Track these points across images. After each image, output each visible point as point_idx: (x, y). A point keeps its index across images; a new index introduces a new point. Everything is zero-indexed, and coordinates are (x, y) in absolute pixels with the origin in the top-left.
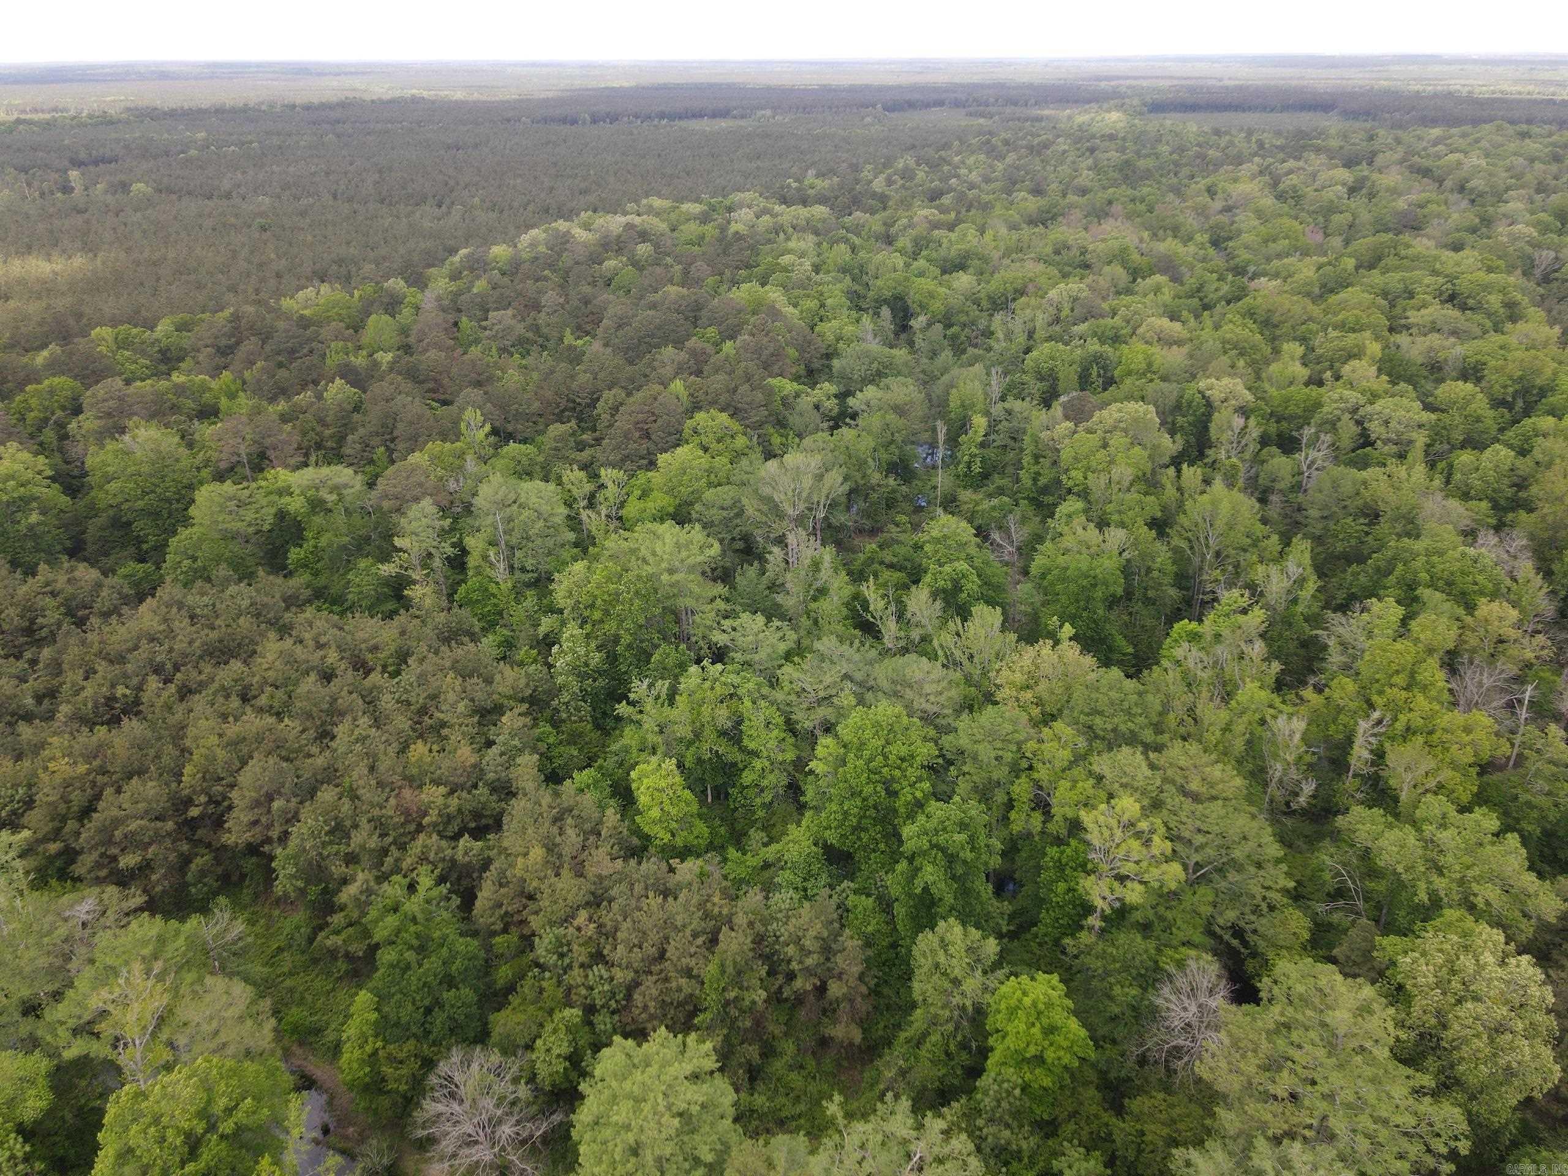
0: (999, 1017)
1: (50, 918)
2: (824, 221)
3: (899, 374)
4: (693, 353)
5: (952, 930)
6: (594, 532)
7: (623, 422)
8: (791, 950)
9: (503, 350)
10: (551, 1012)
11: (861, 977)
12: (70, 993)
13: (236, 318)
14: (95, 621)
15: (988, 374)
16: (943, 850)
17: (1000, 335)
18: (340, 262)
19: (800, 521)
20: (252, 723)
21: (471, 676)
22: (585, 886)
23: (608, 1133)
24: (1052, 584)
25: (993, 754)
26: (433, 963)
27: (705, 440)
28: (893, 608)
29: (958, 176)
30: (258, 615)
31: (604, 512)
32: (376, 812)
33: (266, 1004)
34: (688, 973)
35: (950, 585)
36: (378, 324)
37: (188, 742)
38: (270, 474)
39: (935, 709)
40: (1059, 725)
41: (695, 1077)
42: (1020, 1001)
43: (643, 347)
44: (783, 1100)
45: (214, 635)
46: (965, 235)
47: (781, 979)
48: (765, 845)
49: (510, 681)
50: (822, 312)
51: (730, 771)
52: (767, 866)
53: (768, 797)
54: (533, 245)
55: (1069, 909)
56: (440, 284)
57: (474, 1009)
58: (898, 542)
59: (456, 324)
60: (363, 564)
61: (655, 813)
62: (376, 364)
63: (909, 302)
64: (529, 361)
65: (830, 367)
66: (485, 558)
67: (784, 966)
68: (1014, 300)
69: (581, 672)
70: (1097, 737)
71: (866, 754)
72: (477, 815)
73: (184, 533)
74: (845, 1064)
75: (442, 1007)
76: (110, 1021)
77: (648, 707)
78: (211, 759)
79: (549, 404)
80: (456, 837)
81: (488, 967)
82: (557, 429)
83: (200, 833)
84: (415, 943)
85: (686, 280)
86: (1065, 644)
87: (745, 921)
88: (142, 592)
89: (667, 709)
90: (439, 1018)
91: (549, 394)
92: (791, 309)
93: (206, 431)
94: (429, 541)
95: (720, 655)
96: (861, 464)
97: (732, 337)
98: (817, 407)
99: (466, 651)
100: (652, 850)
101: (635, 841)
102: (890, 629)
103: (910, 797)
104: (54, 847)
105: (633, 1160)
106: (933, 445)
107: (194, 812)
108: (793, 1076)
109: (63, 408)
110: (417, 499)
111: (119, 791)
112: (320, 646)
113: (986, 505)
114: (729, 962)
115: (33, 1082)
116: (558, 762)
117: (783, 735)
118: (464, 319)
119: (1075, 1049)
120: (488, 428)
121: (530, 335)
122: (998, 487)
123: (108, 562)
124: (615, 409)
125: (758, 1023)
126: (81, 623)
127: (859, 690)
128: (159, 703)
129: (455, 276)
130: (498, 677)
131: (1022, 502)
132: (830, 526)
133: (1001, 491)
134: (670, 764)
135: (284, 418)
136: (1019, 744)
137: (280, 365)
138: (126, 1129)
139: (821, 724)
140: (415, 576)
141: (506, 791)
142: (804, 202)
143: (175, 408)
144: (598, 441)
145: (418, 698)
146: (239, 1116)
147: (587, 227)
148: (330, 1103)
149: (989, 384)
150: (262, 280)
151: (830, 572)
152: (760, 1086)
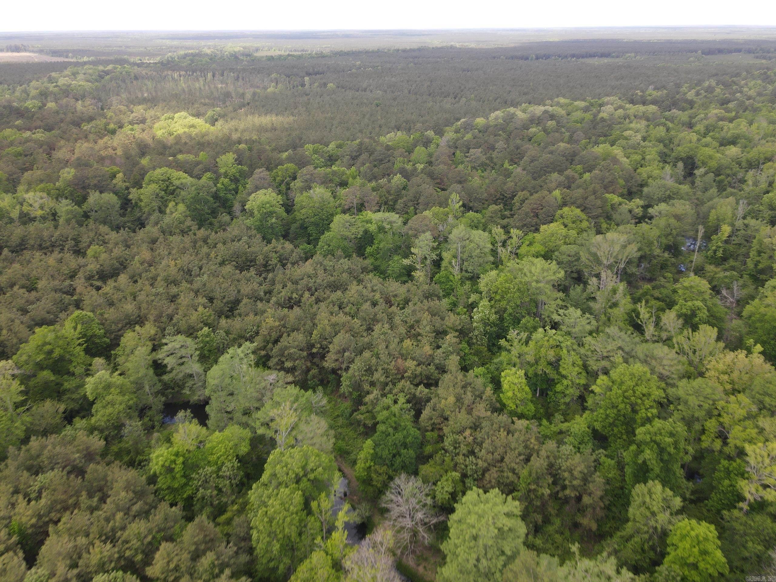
0: (675, 537)
1: (260, 378)
2: (654, 114)
3: (682, 198)
4: (568, 178)
5: (657, 487)
6: (503, 258)
7: (526, 207)
8: (566, 474)
9: (474, 168)
10: (446, 472)
11: (601, 498)
12: (263, 409)
13: (361, 144)
14: (289, 265)
15: (737, 203)
16: (658, 444)
17: (750, 182)
18: (407, 122)
19: (610, 267)
20: (342, 318)
21: (435, 315)
22: (471, 419)
23: (464, 527)
24: (754, 322)
25: (697, 403)
26: (399, 436)
27: (566, 221)
28: (654, 319)
29: (741, 92)
30: (350, 273)
31: (509, 249)
32: (386, 366)
33: (332, 432)
34: (513, 471)
35: (689, 312)
36: (420, 151)
37: (316, 321)
38: (364, 213)
39: (668, 373)
40: (741, 396)
41: (508, 515)
42: (689, 532)
43: (542, 172)
44: (550, 546)
45: (332, 279)
46: (739, 125)
47: (558, 488)
48: (562, 422)
49: (452, 320)
50: (643, 162)
51: (550, 383)
52: (561, 432)
53: (567, 400)
54: (496, 118)
55: (729, 495)
56: (450, 135)
57: (413, 461)
58: (664, 287)
59: (454, 154)
60: (396, 258)
61: (510, 394)
62: (415, 169)
63: (696, 160)
64: (485, 174)
65: (641, 191)
66: (450, 263)
67: (561, 482)
68: (764, 163)
69: (485, 322)
70: (765, 407)
71: (624, 388)
72: (428, 377)
73: (327, 234)
74: (586, 539)
75: (400, 455)
76: (275, 422)
77: (515, 343)
78: (324, 329)
79: (491, 195)
80: (417, 385)
81: (422, 445)
82: (493, 208)
83: (315, 360)
84: (393, 425)
85: (571, 140)
86: (755, 355)
87: (545, 455)
88: (308, 256)
89: (524, 347)
90: (398, 460)
91: (492, 191)
92: (625, 159)
93: (342, 192)
94: (426, 251)
95: (555, 326)
96: (650, 244)
97: (590, 171)
98: (630, 211)
99: (435, 303)
100: (505, 411)
101: (498, 405)
102: (650, 330)
103: (644, 415)
104: (263, 353)
105: (473, 542)
106: (695, 239)
107: (314, 350)
108: (557, 536)
109: (290, 177)
110: (424, 232)
111: (289, 335)
112: (373, 291)
113: (721, 275)
114: (534, 471)
115: (244, 440)
116: (468, 362)
117: (580, 370)
118: (458, 152)
119: (717, 567)
120: (461, 203)
121: (488, 162)
122: (732, 266)
123: (297, 242)
124: (523, 201)
125: (544, 505)
126: (284, 265)
127: (626, 356)
128: (308, 303)
129: (457, 131)
130: (447, 318)
131: (745, 276)
132: (626, 273)
133: (733, 268)
134: (521, 373)
135: (374, 189)
136: (714, 401)
137: (375, 166)
138: (275, 466)
139: (602, 369)
140: (418, 267)
141: (442, 370)
142: (644, 103)
143: (331, 181)
144: (512, 216)
145: (411, 320)
146: (316, 473)
147: (524, 111)
148: (349, 484)
149: (737, 209)
150: (374, 128)
151: (621, 295)
152: (540, 536)
